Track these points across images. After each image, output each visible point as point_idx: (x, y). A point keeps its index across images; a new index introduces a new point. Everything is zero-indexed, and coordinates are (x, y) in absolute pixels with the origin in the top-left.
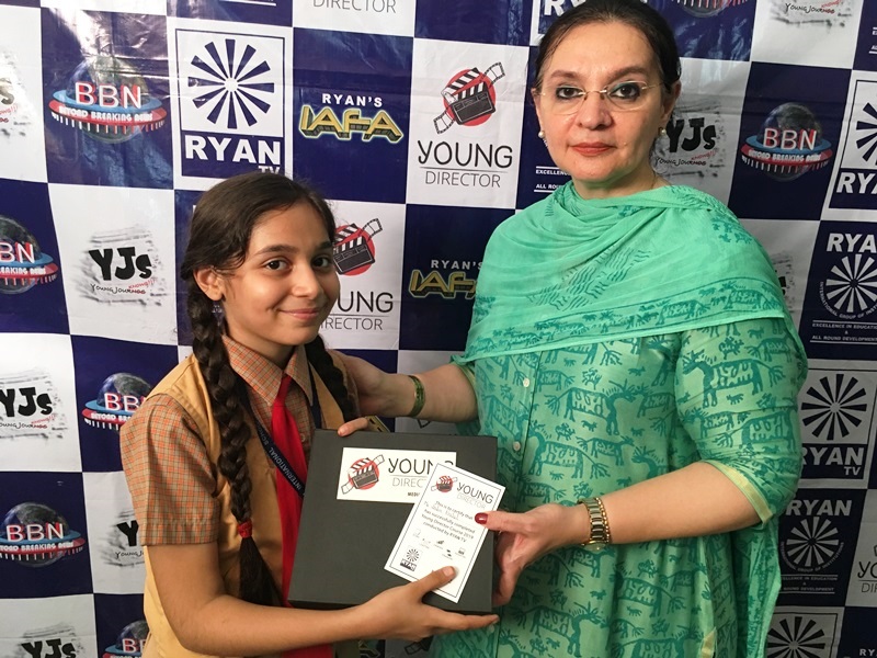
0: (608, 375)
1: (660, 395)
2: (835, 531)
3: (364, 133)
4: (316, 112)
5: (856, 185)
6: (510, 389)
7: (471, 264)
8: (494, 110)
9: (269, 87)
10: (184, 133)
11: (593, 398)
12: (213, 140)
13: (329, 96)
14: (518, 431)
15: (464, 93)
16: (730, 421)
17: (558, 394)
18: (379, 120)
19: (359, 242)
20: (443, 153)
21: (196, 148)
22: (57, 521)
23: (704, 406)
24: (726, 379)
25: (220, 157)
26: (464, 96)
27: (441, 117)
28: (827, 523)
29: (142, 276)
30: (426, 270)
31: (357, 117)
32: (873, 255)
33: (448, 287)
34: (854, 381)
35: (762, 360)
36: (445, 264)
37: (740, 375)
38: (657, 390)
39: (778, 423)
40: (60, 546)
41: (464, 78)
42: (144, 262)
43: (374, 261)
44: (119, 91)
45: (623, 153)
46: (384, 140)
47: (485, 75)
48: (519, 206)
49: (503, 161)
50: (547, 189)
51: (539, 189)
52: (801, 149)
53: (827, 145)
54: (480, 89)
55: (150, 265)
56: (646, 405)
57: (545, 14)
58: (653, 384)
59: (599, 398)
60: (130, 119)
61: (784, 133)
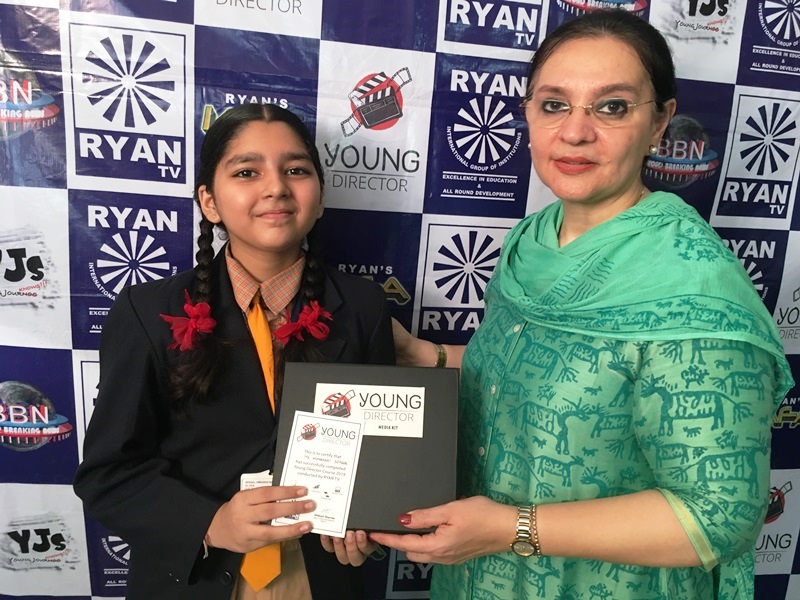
1: (619, 417)
5: (740, 193)
7: (379, 268)
8: (401, 115)
9: (169, 85)
10: (78, 131)
11: (544, 414)
12: (109, 139)
13: (233, 96)
15: (371, 97)
16: (685, 455)
20: (350, 156)
21: (92, 146)
25: (117, 156)
26: (371, 100)
27: (348, 120)
29: (33, 278)
36: (353, 269)
38: (616, 411)
39: (739, 463)
41: (371, 82)
42: (35, 263)
44: (8, 86)
45: (607, 170)
47: (391, 80)
48: (427, 210)
49: (410, 166)
50: (454, 194)
51: (446, 194)
52: (690, 159)
53: (714, 155)
54: (388, 93)
55: (42, 267)
56: (602, 425)
57: (451, 21)
58: (610, 405)
59: (551, 414)
60: (20, 116)
61: (676, 143)
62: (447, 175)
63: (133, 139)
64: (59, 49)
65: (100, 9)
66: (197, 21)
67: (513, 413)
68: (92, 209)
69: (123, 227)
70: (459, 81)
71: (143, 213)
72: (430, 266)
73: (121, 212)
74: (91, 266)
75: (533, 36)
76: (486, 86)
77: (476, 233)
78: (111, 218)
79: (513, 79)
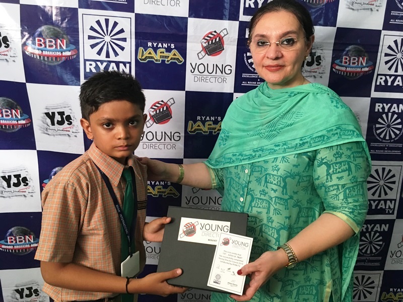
0: (283, 167)
1: (307, 176)
2: (381, 238)
3: (167, 59)
4: (145, 50)
6: (239, 174)
7: (215, 118)
8: (223, 49)
9: (124, 40)
11: (276, 178)
12: (99, 63)
13: (151, 44)
14: (242, 193)
15: (210, 42)
16: (338, 188)
17: (261, 176)
18: (173, 54)
19: (165, 109)
20: (201, 68)
21: (91, 67)
22: (30, 234)
23: (326, 182)
24: (336, 169)
26: (210, 43)
27: (200, 52)
28: (378, 234)
29: (68, 124)
30: (195, 121)
31: (163, 52)
32: (397, 113)
33: (205, 129)
34: (390, 171)
35: (352, 161)
36: (203, 118)
37: (342, 168)
38: (305, 174)
39: (358, 188)
40: (32, 246)
41: (210, 35)
42: (69, 118)
43: (171, 117)
44: (56, 42)
45: (288, 68)
46: (175, 62)
47: (219, 34)
48: (235, 91)
49: (228, 72)
50: (247, 84)
51: (244, 84)
52: (359, 66)
53: (371, 63)
54: (217, 40)
55: (71, 119)
56: (300, 181)
57: (246, 6)
58: (303, 172)
60: (60, 54)
62: (244, 75)
63: (109, 63)
66: (136, 12)
67: (258, 180)
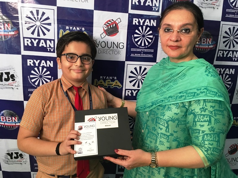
5: (223, 54)
6: (143, 114)
7: (112, 77)
8: (118, 32)
9: (49, 24)
10: (24, 38)
12: (33, 40)
13: (68, 27)
14: (143, 127)
15: (109, 27)
17: (154, 118)
20: (103, 44)
21: (28, 42)
25: (35, 45)
26: (109, 28)
27: (102, 34)
29: (12, 80)
30: (99, 79)
32: (229, 75)
33: (106, 84)
36: (104, 77)
41: (109, 22)
42: (13, 76)
48: (126, 60)
49: (121, 47)
50: (134, 55)
51: (132, 55)
52: (207, 44)
53: (214, 42)
54: (114, 26)
55: (15, 77)
56: (179, 124)
57: (133, 4)
58: (182, 118)
59: (164, 121)
60: (7, 34)
61: (202, 39)
62: (132, 50)
63: (40, 40)
64: (18, 14)
65: (29, 2)
66: (57, 6)
67: (153, 120)
68: (28, 60)
69: (38, 66)
70: (136, 22)
71: (43, 61)
72: (128, 77)
73: (37, 61)
74: (29, 77)
75: (158, 8)
76: (144, 23)
77: (141, 67)
78: (34, 63)
79: (152, 21)
